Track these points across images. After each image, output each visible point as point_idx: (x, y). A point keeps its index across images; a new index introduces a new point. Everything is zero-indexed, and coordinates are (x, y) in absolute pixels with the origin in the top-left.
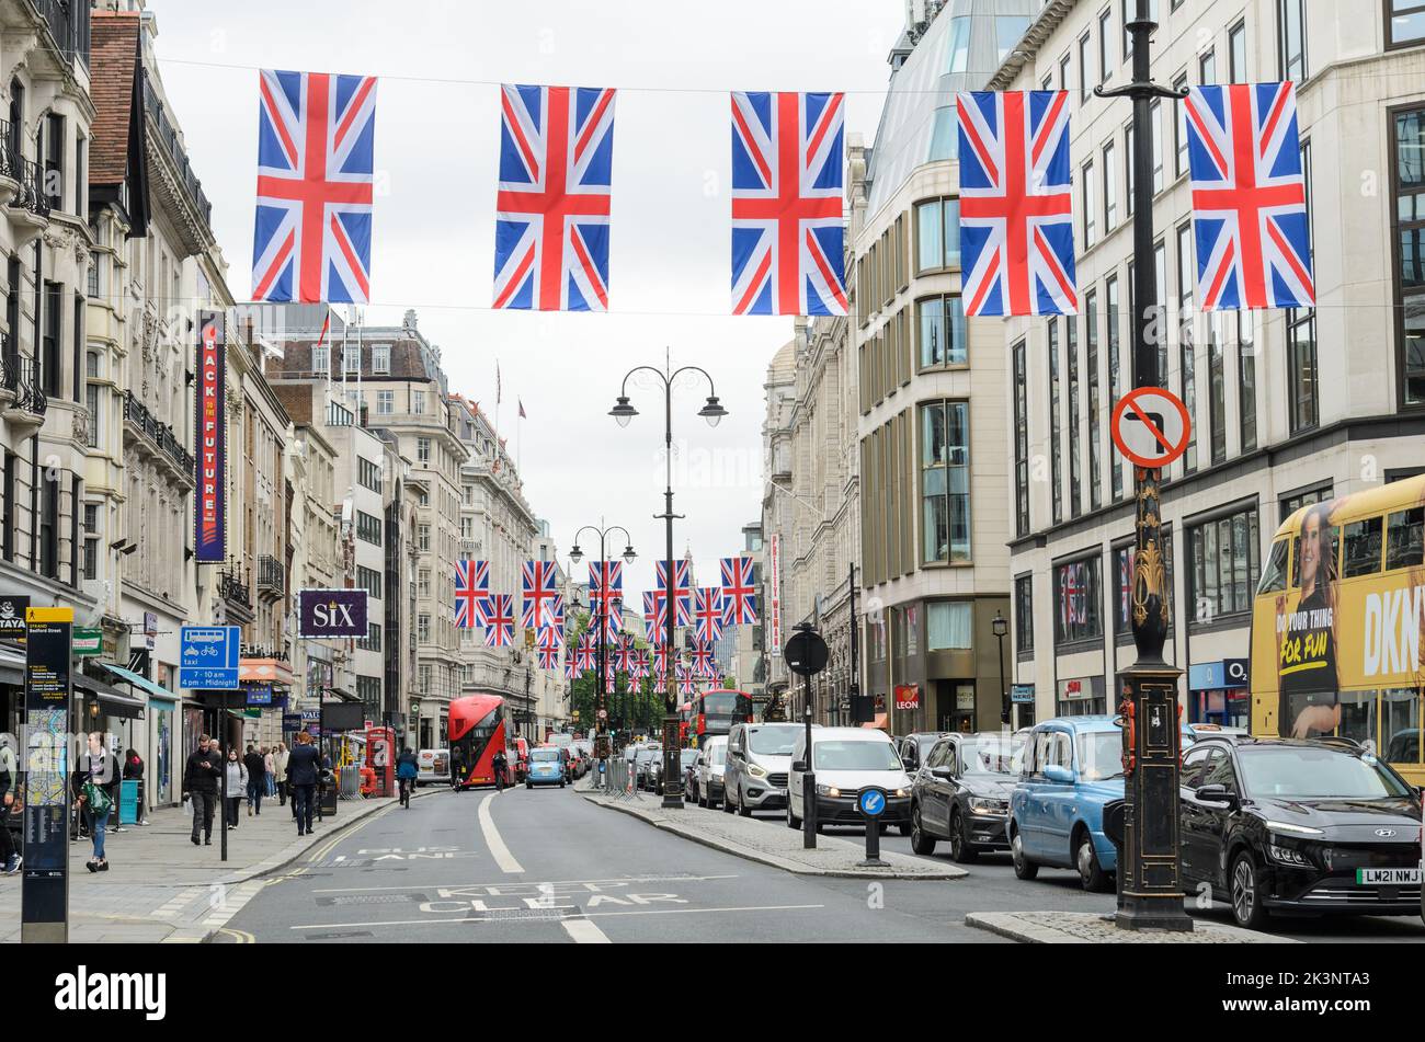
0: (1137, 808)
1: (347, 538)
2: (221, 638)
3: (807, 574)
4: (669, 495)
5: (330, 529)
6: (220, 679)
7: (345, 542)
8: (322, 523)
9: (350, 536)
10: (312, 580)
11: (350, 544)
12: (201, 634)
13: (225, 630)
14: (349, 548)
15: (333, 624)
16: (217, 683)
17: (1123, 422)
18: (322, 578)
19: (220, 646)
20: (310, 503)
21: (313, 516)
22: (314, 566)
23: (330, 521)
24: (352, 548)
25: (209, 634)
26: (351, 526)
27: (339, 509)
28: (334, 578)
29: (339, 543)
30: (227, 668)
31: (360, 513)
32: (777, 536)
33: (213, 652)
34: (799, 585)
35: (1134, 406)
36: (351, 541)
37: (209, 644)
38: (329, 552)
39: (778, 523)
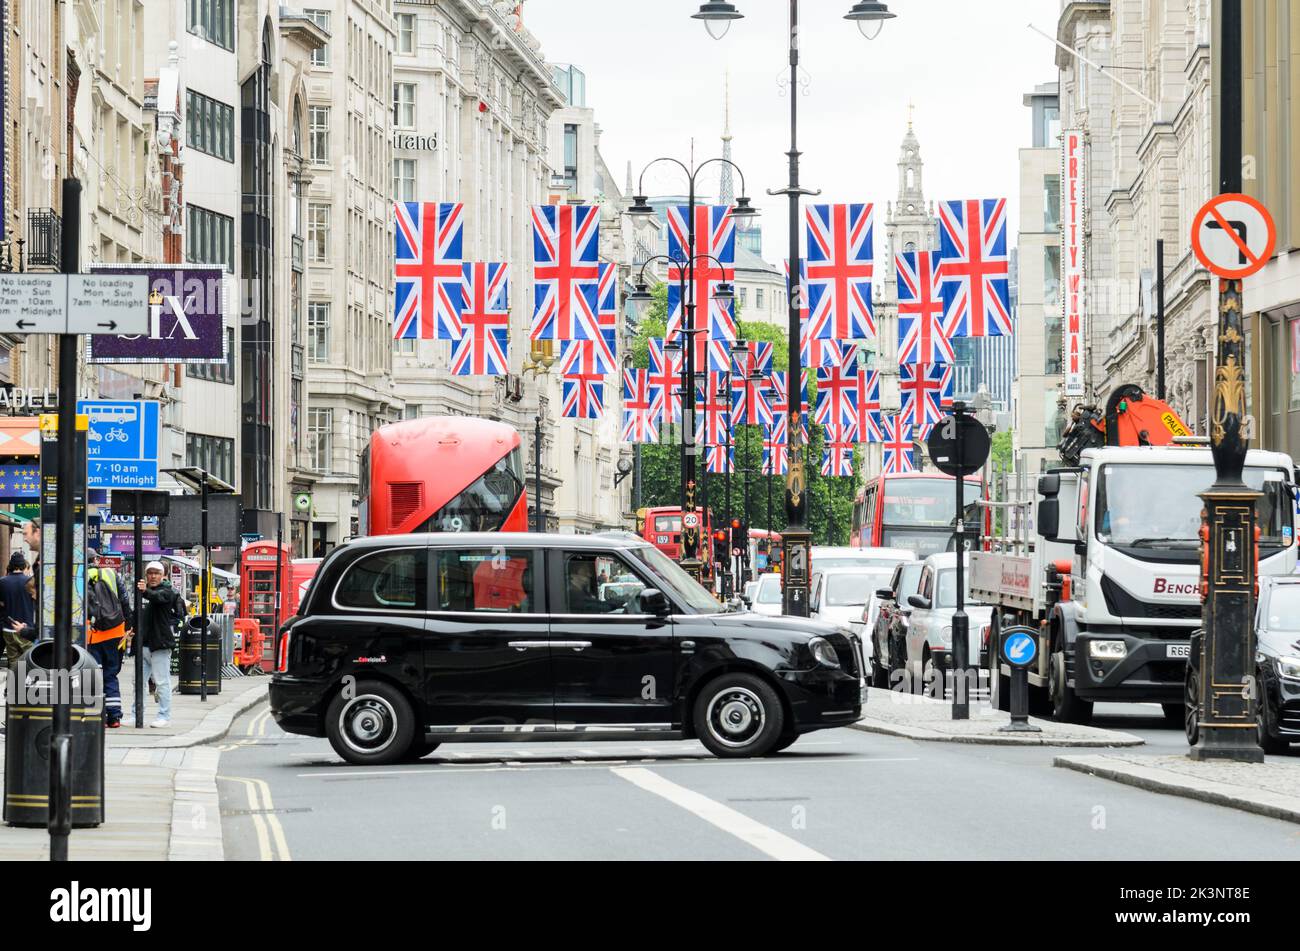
0: (1209, 635)
1: (169, 150)
2: (132, 417)
3: (1134, 223)
4: (794, 155)
5: (137, 133)
6: (132, 475)
7: (164, 157)
8: (122, 122)
9: (174, 143)
10: (106, 242)
11: (175, 161)
12: (106, 411)
13: (138, 406)
14: (171, 169)
15: (156, 335)
16: (127, 480)
17: (1204, 229)
18: (121, 236)
19: (131, 428)
20: (102, 84)
21: (107, 109)
22: (108, 213)
23: (136, 118)
24: (178, 169)
25: (117, 411)
26: (176, 123)
27: (152, 86)
28: (145, 231)
29: (153, 160)
30: (142, 458)
31: (194, 93)
32: (1080, 136)
33: (122, 436)
34: (1117, 248)
35: (1216, 214)
36: (176, 154)
37: (116, 426)
38: (134, 182)
39: (1083, 107)
